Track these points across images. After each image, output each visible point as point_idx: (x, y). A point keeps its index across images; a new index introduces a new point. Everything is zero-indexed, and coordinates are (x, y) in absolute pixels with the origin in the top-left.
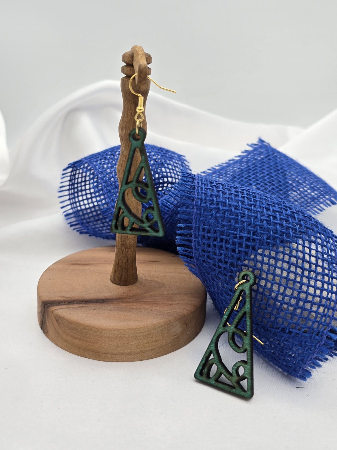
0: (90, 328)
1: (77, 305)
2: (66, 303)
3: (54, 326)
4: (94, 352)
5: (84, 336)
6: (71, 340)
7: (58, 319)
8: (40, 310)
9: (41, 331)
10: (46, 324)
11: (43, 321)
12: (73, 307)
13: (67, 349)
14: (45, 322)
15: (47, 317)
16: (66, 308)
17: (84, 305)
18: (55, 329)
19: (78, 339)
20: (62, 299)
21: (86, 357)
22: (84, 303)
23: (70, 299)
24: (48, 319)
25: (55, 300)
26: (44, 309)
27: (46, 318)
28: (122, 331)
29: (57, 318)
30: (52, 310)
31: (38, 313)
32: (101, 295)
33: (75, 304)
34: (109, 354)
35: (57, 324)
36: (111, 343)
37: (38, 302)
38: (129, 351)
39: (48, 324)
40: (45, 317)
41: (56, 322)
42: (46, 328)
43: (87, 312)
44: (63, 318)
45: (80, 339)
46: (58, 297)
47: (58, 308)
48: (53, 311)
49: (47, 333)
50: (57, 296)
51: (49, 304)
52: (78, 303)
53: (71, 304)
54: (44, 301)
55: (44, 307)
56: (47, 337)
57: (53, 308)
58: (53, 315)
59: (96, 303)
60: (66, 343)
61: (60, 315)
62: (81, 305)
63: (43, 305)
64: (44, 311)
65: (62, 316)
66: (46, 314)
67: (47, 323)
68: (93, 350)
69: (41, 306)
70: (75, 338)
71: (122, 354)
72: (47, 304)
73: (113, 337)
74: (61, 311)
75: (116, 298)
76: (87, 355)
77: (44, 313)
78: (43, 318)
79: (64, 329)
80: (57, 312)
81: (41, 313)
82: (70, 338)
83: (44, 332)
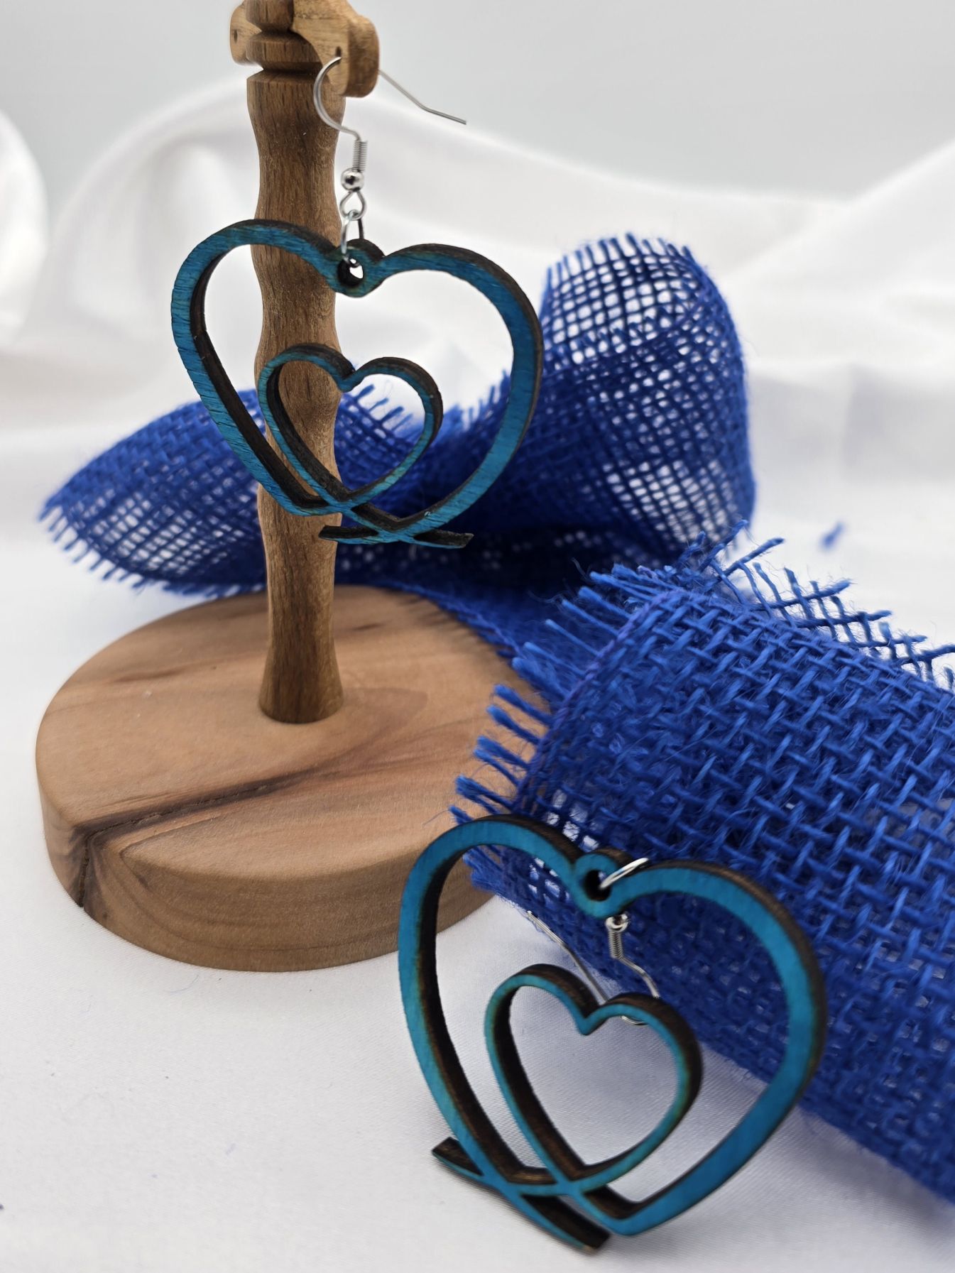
0: (262, 886)
1: (194, 819)
2: (158, 816)
3: (133, 897)
4: (279, 950)
5: (244, 910)
6: (199, 930)
7: (147, 875)
8: (67, 850)
9: (79, 914)
10: (100, 892)
11: (87, 884)
12: (183, 828)
13: (186, 957)
14: (94, 885)
15: (103, 868)
16: (164, 835)
17: (217, 814)
18: (137, 903)
19: (223, 922)
20: (137, 805)
21: (255, 970)
22: (213, 807)
23: (162, 799)
24: (105, 876)
25: (117, 814)
26: (84, 848)
27: (98, 874)
29: (141, 873)
30: (119, 851)
32: (259, 769)
33: (186, 814)
34: (327, 947)
35: (142, 889)
36: (333, 915)
39: (107, 891)
40: (93, 872)
41: (138, 884)
42: (102, 903)
43: (236, 835)
44: (165, 871)
45: (231, 924)
46: (123, 801)
47: (136, 841)
48: (122, 854)
49: (105, 916)
50: (117, 799)
51: (100, 834)
52: (194, 811)
53: (173, 818)
54: (82, 823)
55: (86, 842)
56: (105, 926)
57: (123, 842)
58: (125, 864)
59: (250, 797)
60: (182, 942)
61: (150, 861)
62: (207, 816)
63: (80, 837)
64: (87, 854)
65: (159, 864)
66: (96, 859)
67: (104, 888)
68: (277, 946)
69: (72, 840)
70: (213, 923)
71: (367, 937)
72: (95, 833)
73: (338, 898)
74: (153, 845)
76: (259, 961)
77: (88, 860)
78: (84, 874)
79: (172, 900)
80: (137, 852)
81: (74, 859)
82: (196, 925)
83: (92, 913)
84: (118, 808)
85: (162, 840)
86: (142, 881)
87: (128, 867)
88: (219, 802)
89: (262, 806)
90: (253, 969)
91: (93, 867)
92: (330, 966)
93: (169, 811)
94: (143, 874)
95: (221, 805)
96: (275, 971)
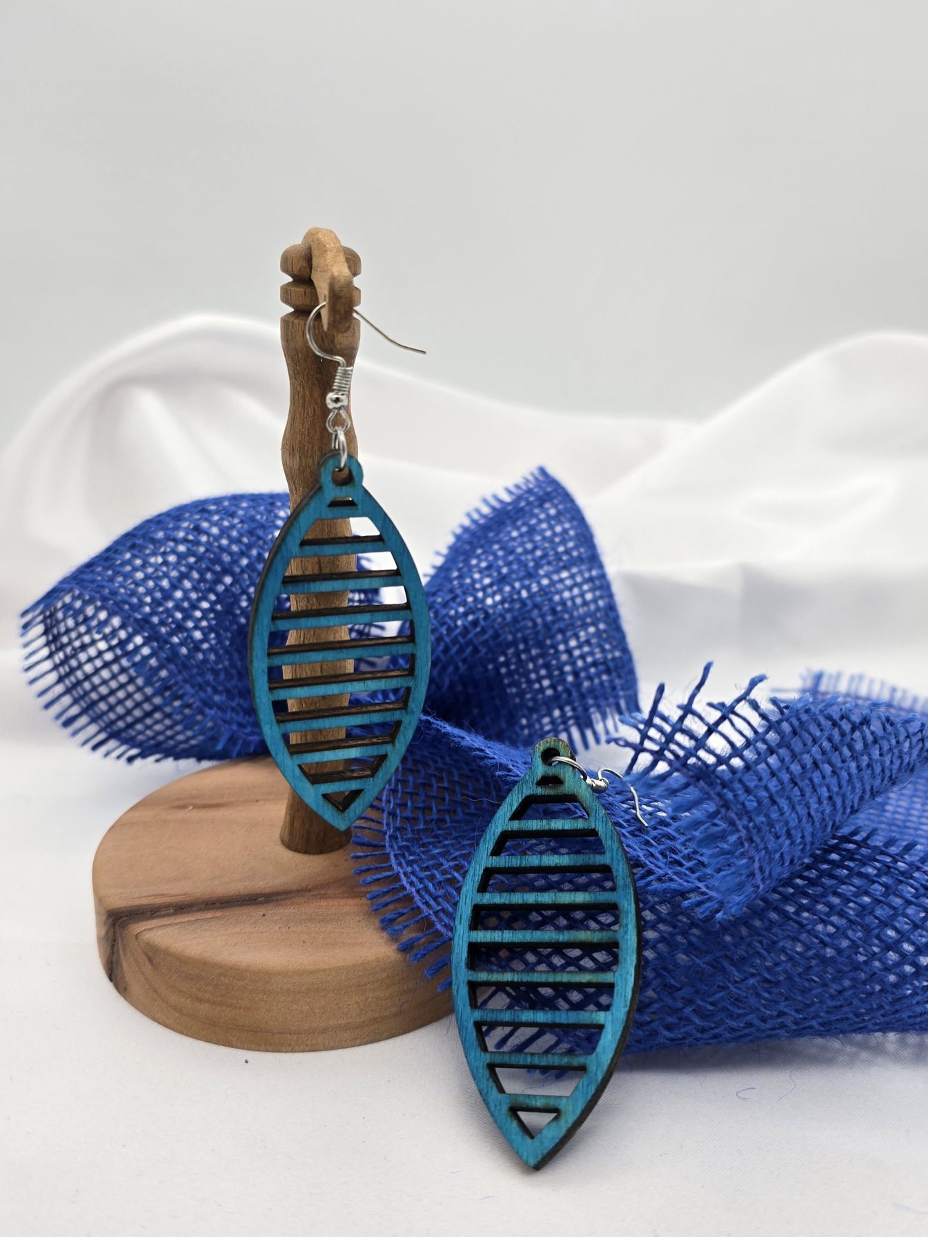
0: (237, 973)
1: (199, 916)
2: (172, 911)
3: (143, 974)
4: (251, 1031)
5: (224, 992)
6: (189, 1006)
7: (153, 955)
8: (103, 933)
9: (109, 986)
10: (122, 967)
11: (114, 959)
12: (189, 921)
13: (179, 1028)
14: (119, 962)
16: (173, 925)
17: (219, 914)
18: (146, 979)
19: (208, 1001)
20: (159, 901)
21: (231, 1046)
22: (218, 908)
23: (180, 898)
24: (125, 954)
25: (142, 905)
26: (112, 930)
27: (121, 953)
28: (321, 973)
30: (136, 933)
31: (100, 939)
32: (261, 883)
33: (194, 911)
34: (290, 1034)
35: (150, 967)
36: (295, 1007)
37: (98, 913)
38: (342, 1022)
39: (127, 967)
40: (118, 951)
41: (147, 962)
42: (123, 978)
43: (228, 931)
44: (167, 952)
46: (148, 896)
47: (150, 927)
48: (136, 936)
49: (125, 989)
50: (145, 894)
51: (124, 919)
52: (200, 910)
53: (182, 913)
54: (113, 909)
55: (114, 925)
56: (126, 999)
57: (139, 927)
58: (139, 944)
59: (249, 905)
60: (177, 1015)
61: (156, 944)
62: (210, 915)
63: (111, 920)
64: (114, 935)
65: (163, 947)
66: (120, 943)
67: (125, 964)
68: (249, 1027)
69: (105, 923)
70: (199, 1000)
71: (324, 1030)
72: (121, 917)
73: (300, 992)
74: (160, 932)
75: (300, 888)
76: (235, 1039)
77: (115, 941)
78: (113, 953)
79: (170, 978)
80: (148, 936)
81: (107, 940)
82: (188, 1001)
83: (117, 987)
84: (144, 901)
85: (170, 929)
86: (150, 960)
87: (140, 947)
88: (223, 905)
89: (256, 912)
90: (230, 1045)
91: (118, 948)
92: (293, 1051)
93: (181, 908)
94: (150, 954)
95: (224, 908)
96: (248, 1049)
